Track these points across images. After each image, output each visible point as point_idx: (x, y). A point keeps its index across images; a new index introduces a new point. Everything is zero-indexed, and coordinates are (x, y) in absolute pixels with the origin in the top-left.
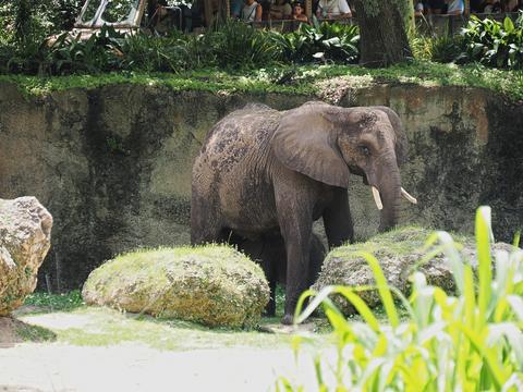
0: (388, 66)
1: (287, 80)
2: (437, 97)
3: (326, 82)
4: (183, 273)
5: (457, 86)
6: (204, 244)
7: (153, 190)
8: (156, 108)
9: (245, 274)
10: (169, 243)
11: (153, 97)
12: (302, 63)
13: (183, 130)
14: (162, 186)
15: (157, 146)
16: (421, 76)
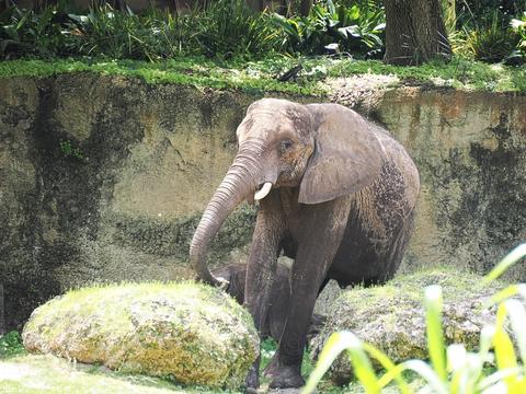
0: (420, 64)
1: (291, 75)
2: (480, 106)
3: (341, 80)
4: (151, 316)
5: (506, 93)
6: (179, 281)
7: (116, 208)
8: (124, 105)
9: (229, 320)
10: (135, 277)
11: (121, 91)
12: (311, 55)
13: (157, 133)
14: (128, 205)
15: (123, 153)
16: (462, 78)
